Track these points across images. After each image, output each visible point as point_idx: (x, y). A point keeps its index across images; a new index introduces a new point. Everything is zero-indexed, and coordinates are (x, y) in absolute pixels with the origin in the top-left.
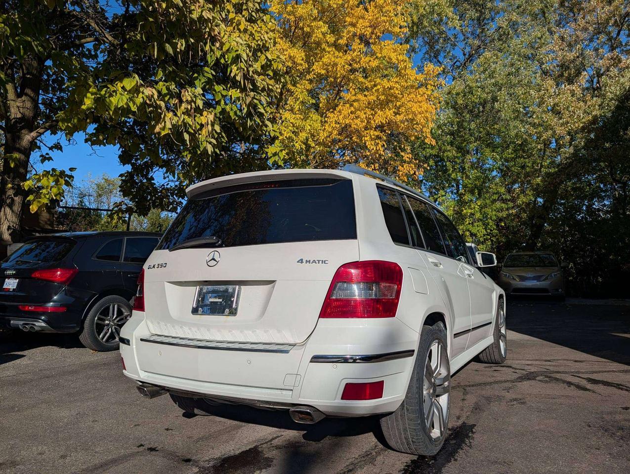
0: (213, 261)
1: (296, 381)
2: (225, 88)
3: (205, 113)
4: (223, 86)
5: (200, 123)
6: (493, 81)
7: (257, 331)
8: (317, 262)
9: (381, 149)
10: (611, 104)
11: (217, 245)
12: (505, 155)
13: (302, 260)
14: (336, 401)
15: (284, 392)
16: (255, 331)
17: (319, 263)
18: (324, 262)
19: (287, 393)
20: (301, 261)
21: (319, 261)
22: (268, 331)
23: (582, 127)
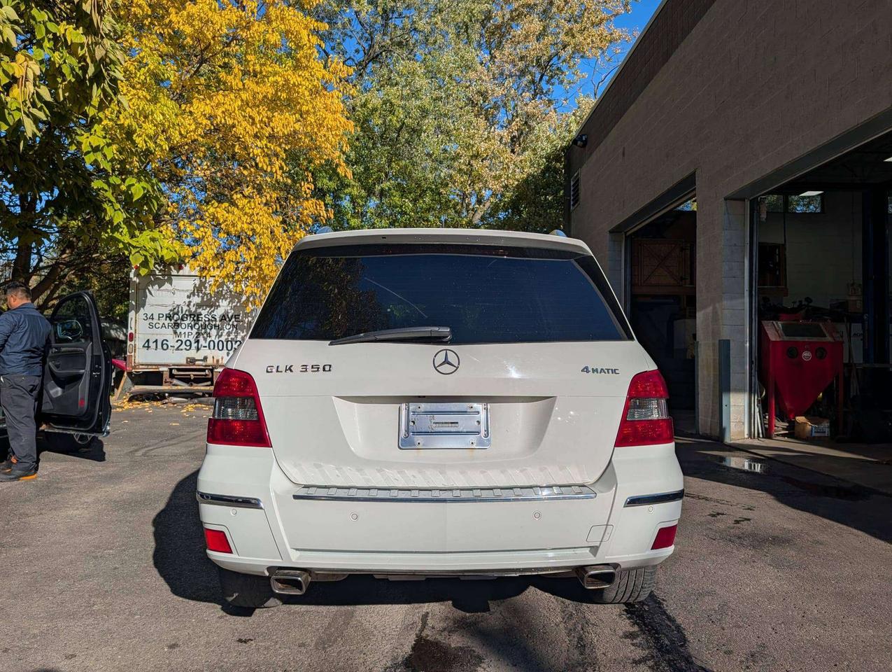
0: (447, 365)
1: (606, 534)
2: (52, 19)
3: (20, 57)
4: (49, 14)
5: (11, 74)
6: (418, 103)
7: (529, 468)
8: (606, 371)
9: (278, 172)
10: (541, 162)
11: (444, 340)
12: (420, 204)
13: (587, 368)
14: (647, 553)
15: (578, 551)
16: (526, 469)
17: (608, 373)
18: (614, 371)
19: (584, 552)
20: (586, 370)
21: (608, 370)
22: (546, 468)
23: (517, 185)
